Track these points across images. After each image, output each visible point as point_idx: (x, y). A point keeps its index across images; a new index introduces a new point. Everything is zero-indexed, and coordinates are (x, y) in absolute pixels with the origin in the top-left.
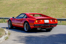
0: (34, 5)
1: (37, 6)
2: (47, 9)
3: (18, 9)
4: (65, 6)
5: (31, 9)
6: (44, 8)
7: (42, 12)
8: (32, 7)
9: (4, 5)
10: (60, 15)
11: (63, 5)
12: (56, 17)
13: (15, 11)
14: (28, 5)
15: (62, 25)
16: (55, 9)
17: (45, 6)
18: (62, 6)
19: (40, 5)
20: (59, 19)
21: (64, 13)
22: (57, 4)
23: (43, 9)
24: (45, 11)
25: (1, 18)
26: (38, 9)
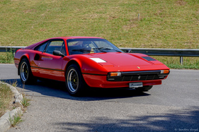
0: (101, 8)
1: (112, 13)
2: (141, 20)
3: (56, 21)
4: (192, 12)
5: (93, 21)
6: (131, 18)
7: (125, 30)
8: (96, 16)
9: (14, 11)
10: (177, 37)
11: (186, 7)
12: (168, 43)
13: (46, 26)
14: (84, 10)
15: (186, 70)
16: (164, 19)
17: (136, 10)
18: (184, 12)
19: (121, 9)
20: (176, 51)
21: (191, 32)
22: (170, 7)
23: (129, 21)
24: (134, 26)
25: (5, 48)
26: (114, 22)
